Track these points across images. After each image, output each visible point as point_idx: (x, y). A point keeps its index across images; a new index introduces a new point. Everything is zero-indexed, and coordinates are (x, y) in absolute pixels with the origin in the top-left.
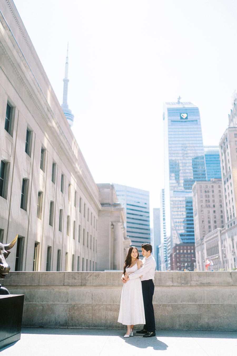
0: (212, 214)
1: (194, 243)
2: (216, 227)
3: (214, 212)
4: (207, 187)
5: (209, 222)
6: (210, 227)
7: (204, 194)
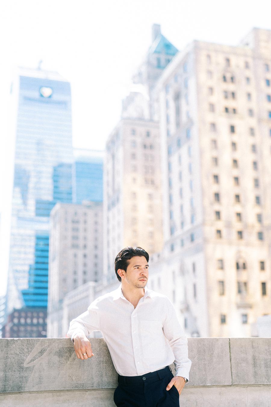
0: (80, 260)
1: (45, 308)
2: (85, 282)
3: (85, 256)
4: (76, 214)
5: (75, 273)
6: (75, 281)
7: (70, 226)
